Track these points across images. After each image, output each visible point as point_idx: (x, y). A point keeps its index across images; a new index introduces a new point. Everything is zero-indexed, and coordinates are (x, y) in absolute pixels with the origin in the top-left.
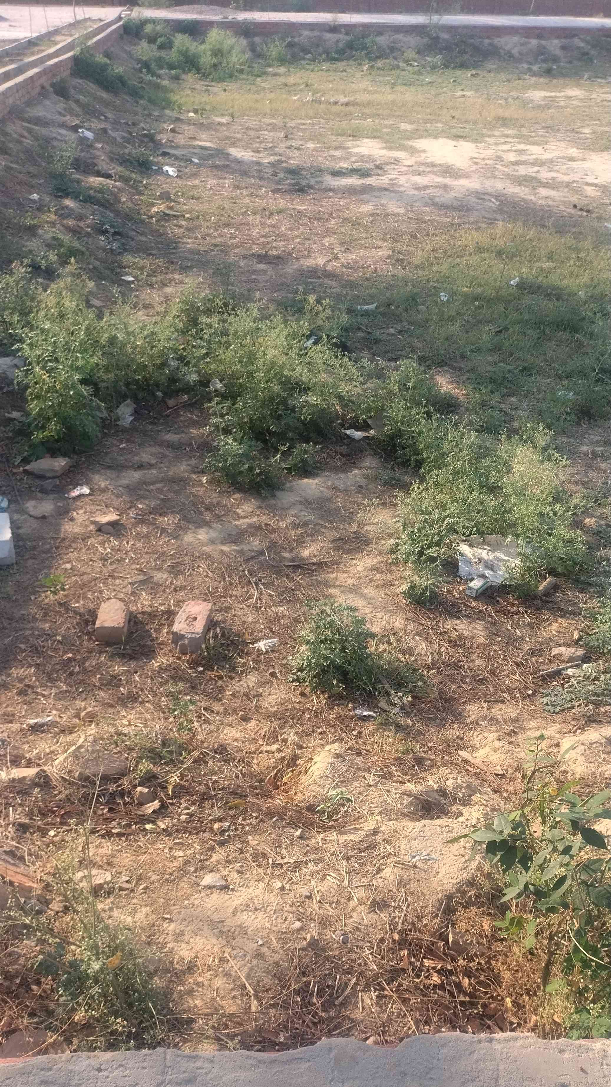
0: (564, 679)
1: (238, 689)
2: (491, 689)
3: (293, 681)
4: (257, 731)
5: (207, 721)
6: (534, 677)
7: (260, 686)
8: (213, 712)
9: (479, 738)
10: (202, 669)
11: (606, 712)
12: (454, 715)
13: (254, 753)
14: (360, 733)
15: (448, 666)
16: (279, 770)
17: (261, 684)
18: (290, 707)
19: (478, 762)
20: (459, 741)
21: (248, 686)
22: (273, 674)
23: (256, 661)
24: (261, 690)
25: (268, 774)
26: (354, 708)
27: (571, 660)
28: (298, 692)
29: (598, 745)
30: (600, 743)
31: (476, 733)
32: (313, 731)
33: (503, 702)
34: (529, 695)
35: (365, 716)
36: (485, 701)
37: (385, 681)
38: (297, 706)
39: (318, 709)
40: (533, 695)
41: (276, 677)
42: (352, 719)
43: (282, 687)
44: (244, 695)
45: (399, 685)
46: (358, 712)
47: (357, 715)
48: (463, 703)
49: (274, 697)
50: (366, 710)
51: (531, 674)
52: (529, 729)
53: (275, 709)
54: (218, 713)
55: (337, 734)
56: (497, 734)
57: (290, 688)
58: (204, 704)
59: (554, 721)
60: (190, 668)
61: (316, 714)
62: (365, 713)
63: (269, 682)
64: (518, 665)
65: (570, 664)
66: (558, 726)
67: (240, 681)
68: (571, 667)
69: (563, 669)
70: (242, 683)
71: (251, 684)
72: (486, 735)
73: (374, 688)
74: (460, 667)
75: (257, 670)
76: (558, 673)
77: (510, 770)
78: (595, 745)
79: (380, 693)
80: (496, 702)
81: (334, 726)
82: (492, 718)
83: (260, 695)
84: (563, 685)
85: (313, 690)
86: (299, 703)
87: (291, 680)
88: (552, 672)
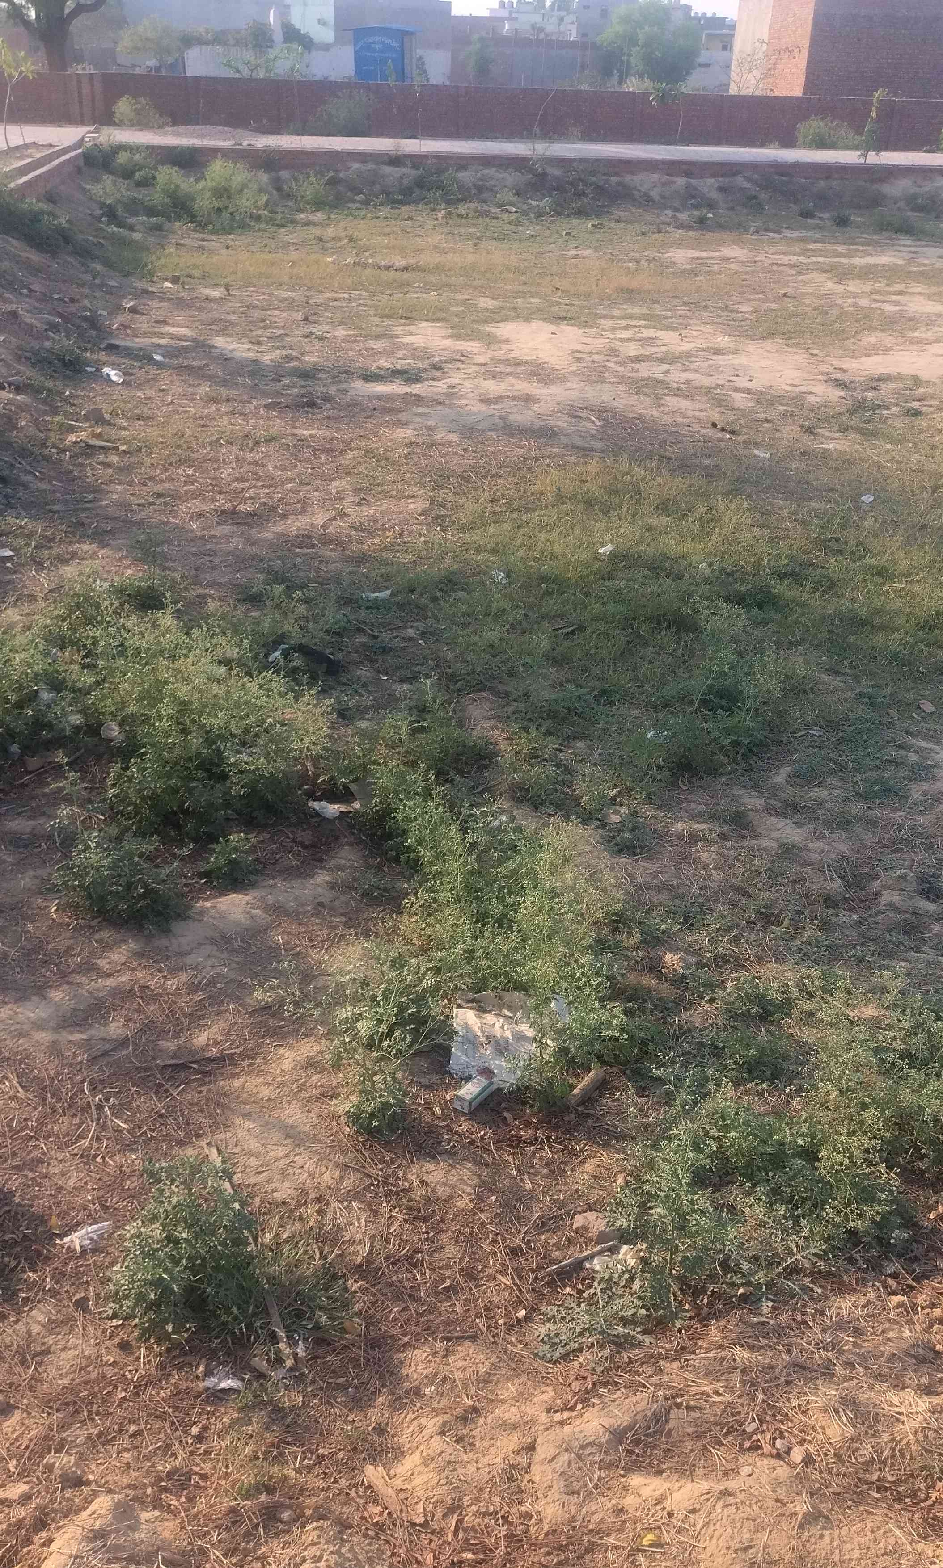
0: (584, 1279)
1: (8, 1340)
2: (460, 1310)
4: (17, 1439)
6: (536, 1278)
7: (51, 1332)
9: (411, 1429)
11: (631, 1361)
12: (382, 1377)
14: (205, 1428)
15: (394, 1263)
17: (52, 1326)
18: (94, 1375)
19: (386, 1492)
20: (375, 1437)
21: (29, 1333)
22: (81, 1304)
23: (59, 1276)
24: (50, 1340)
26: (208, 1373)
27: (602, 1238)
28: (116, 1341)
29: (593, 1450)
30: (600, 1445)
31: (411, 1416)
32: (120, 1431)
33: (474, 1338)
34: (519, 1321)
35: (223, 1391)
36: (444, 1339)
37: (274, 1311)
38: (109, 1371)
39: (143, 1377)
40: (527, 1318)
41: (86, 1310)
42: (196, 1397)
43: (91, 1329)
44: (17, 1353)
45: (297, 1316)
46: (211, 1382)
47: (208, 1389)
48: (405, 1345)
49: (71, 1354)
50: (227, 1376)
51: (533, 1272)
52: (503, 1402)
53: (66, 1381)
55: (162, 1436)
56: (440, 1420)
57: (104, 1331)
59: (546, 1381)
61: (139, 1388)
62: (223, 1385)
63: (68, 1322)
64: (515, 1252)
65: (598, 1248)
66: (548, 1395)
67: (18, 1321)
68: (600, 1253)
69: (586, 1258)
70: (18, 1326)
71: (36, 1329)
72: (423, 1421)
73: (250, 1326)
74: (415, 1266)
75: (54, 1293)
76: (579, 1265)
77: (439, 1515)
78: (587, 1451)
79: (257, 1337)
80: (461, 1339)
81: (162, 1417)
82: (445, 1379)
83: (47, 1352)
84: (580, 1292)
85: (143, 1335)
86: (114, 1364)
87: (110, 1312)
88: (569, 1265)
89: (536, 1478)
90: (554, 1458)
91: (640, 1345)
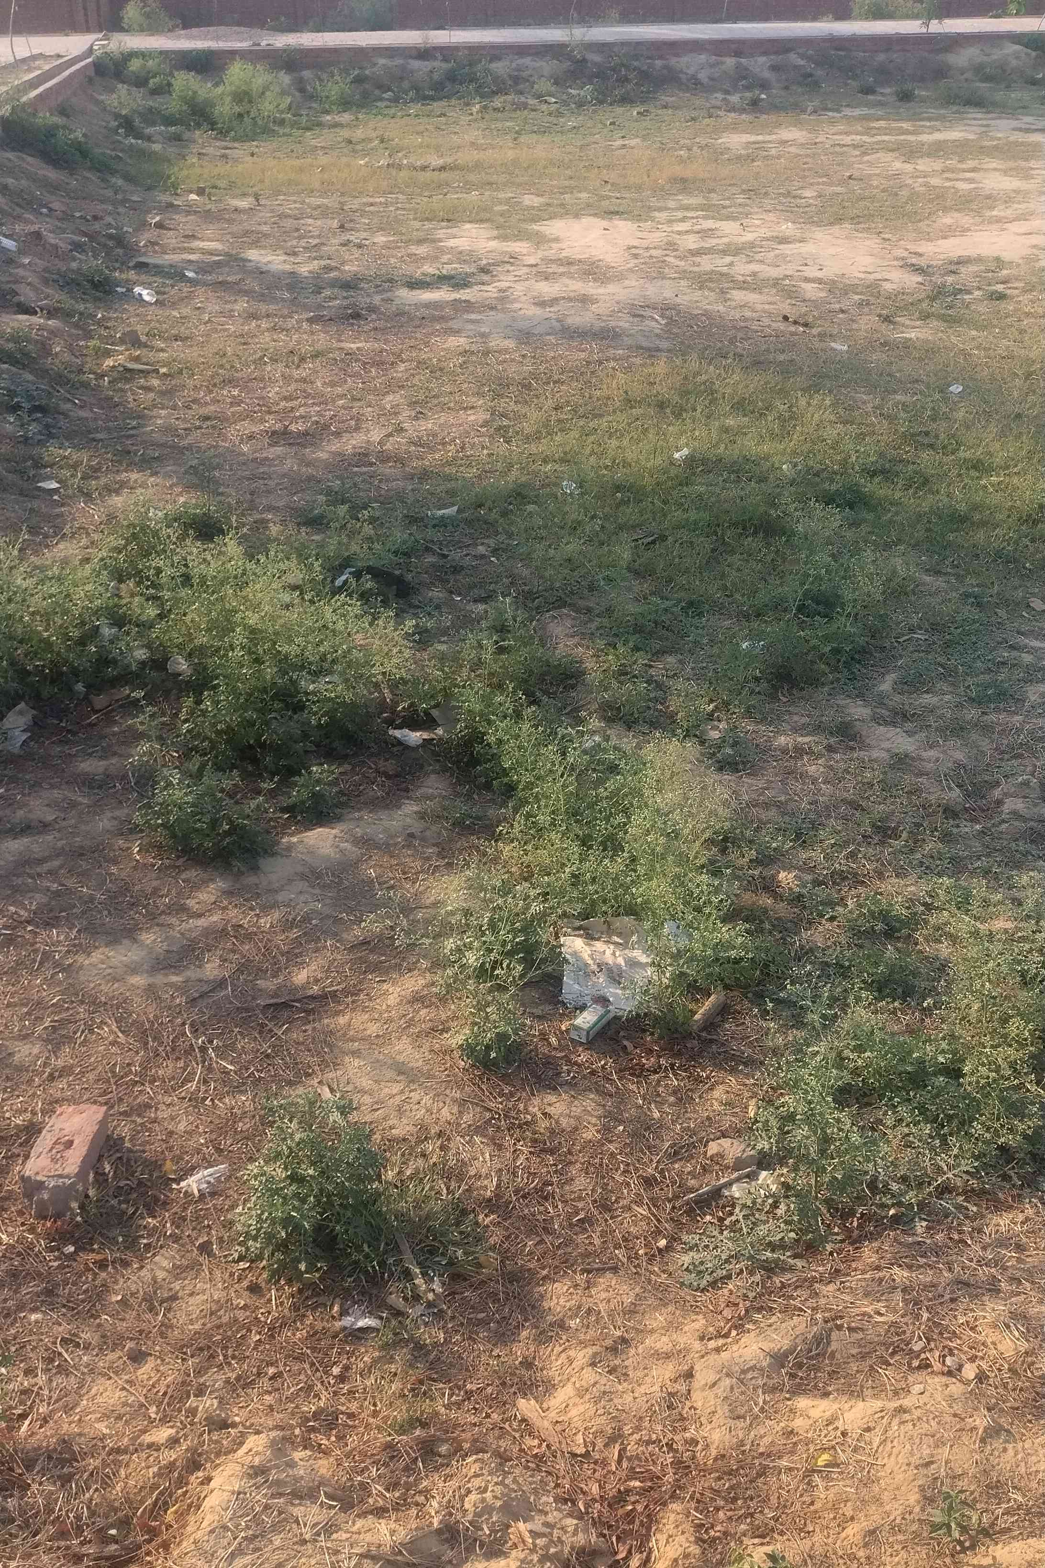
0: (724, 1207)
1: (133, 1288)
2: (597, 1241)
3: (241, 1258)
4: (153, 1386)
5: (63, 1370)
6: (674, 1208)
7: (177, 1277)
8: (77, 1345)
9: (559, 1362)
10: (72, 1249)
11: (783, 1286)
12: (523, 1310)
13: (125, 1451)
14: (346, 1368)
15: (524, 1197)
16: (161, 1493)
17: (178, 1272)
18: (225, 1319)
19: (543, 1424)
20: (523, 1371)
21: (154, 1279)
22: (205, 1248)
23: (179, 1221)
24: (177, 1286)
25: (142, 1502)
26: (344, 1313)
27: (739, 1164)
28: (245, 1284)
29: (755, 1374)
30: (762, 1369)
31: (558, 1349)
32: (259, 1374)
33: (615, 1269)
34: (660, 1250)
35: (361, 1329)
36: (583, 1271)
37: (405, 1246)
38: (241, 1315)
39: (277, 1319)
40: (668, 1248)
41: (210, 1254)
42: (334, 1337)
43: (218, 1273)
44: (144, 1299)
45: (430, 1252)
46: (347, 1321)
47: (345, 1328)
48: (544, 1279)
49: (201, 1298)
50: (363, 1315)
51: (670, 1201)
52: (652, 1331)
53: (197, 1326)
54: (87, 1347)
55: (302, 1377)
56: (590, 1351)
57: (232, 1275)
58: (63, 1330)
59: (695, 1309)
60: (51, 1250)
61: (273, 1331)
62: (361, 1324)
63: (194, 1267)
64: (649, 1182)
65: (736, 1175)
66: (700, 1323)
67: (142, 1267)
68: (738, 1180)
69: (725, 1186)
70: (143, 1273)
71: (161, 1275)
72: (572, 1353)
73: (383, 1264)
74: (546, 1198)
75: (176, 1239)
76: (717, 1193)
77: (600, 1443)
78: (749, 1376)
79: (392, 1275)
80: (601, 1271)
81: (301, 1358)
82: (590, 1311)
83: (174, 1298)
84: (722, 1220)
85: (272, 1277)
86: (245, 1307)
87: (236, 1255)
88: (707, 1193)
89: (699, 1405)
90: (714, 1384)
91: (791, 1269)
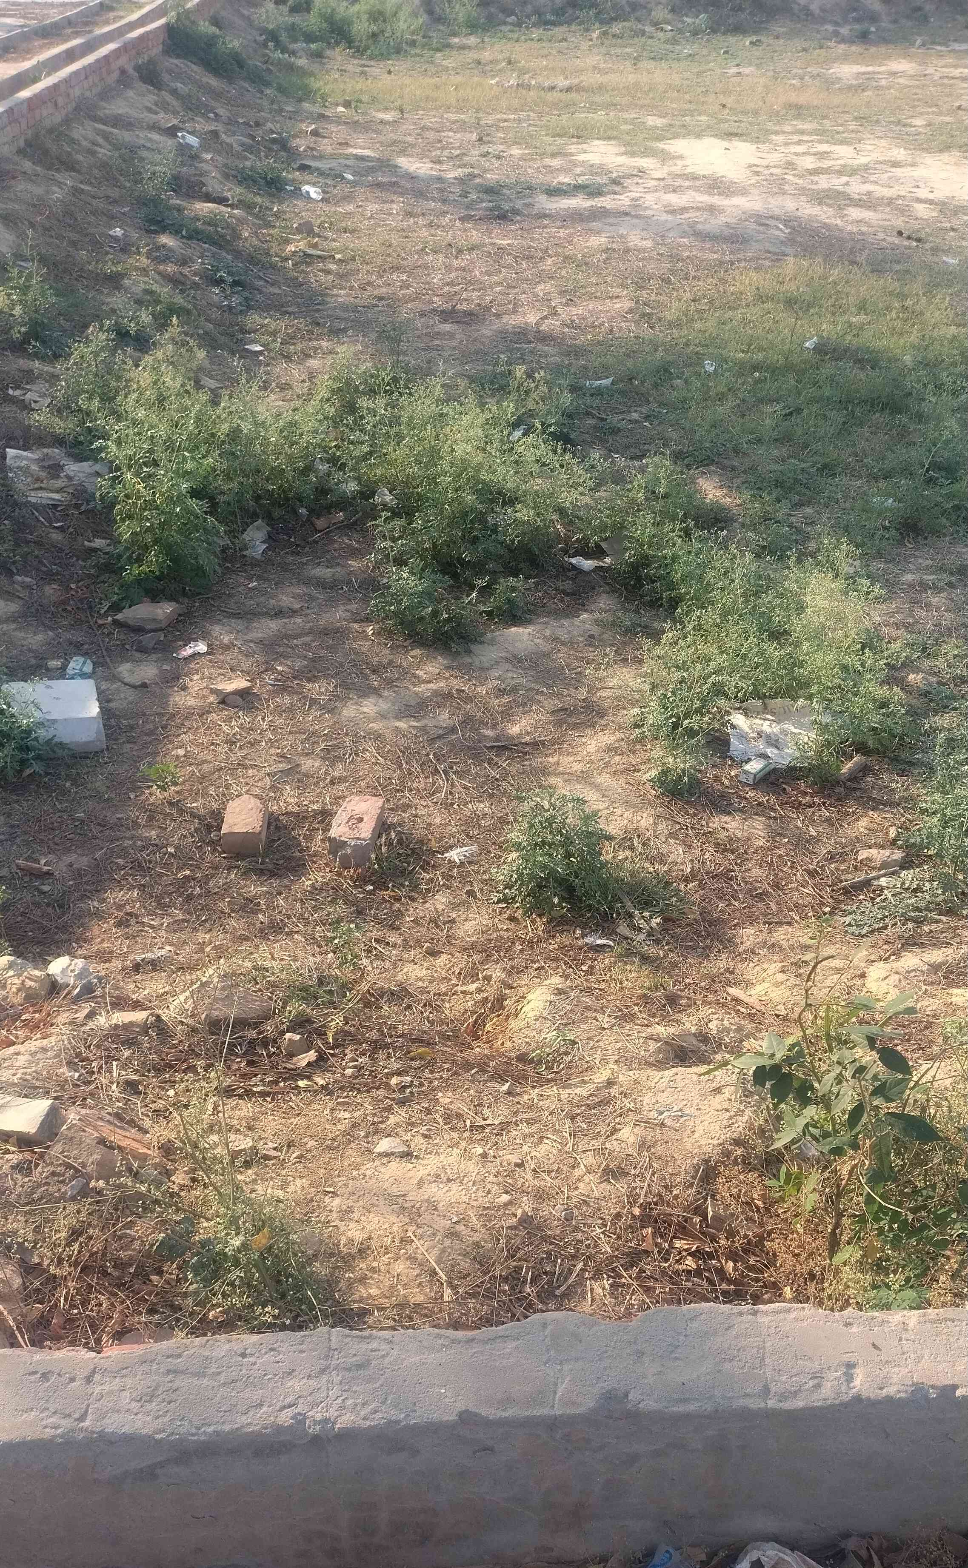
0: (874, 891)
1: (421, 914)
2: (773, 907)
3: (499, 901)
5: (380, 957)
6: (833, 890)
7: (453, 909)
8: (388, 944)
9: (755, 971)
10: (371, 888)
11: (931, 931)
12: (721, 942)
13: (446, 994)
14: (592, 967)
15: (713, 878)
16: (479, 1016)
17: (455, 906)
18: (494, 936)
20: (728, 975)
21: (436, 910)
22: (470, 893)
23: (448, 877)
24: (454, 914)
25: (465, 1021)
26: (583, 936)
27: (884, 865)
28: (506, 916)
29: (917, 974)
30: (921, 972)
31: (751, 965)
32: (526, 967)
33: (790, 924)
34: (825, 914)
35: (598, 945)
36: (765, 923)
37: (626, 900)
38: (505, 935)
39: (534, 937)
40: (831, 913)
41: (475, 897)
42: (580, 949)
43: (483, 910)
44: (431, 921)
45: (646, 904)
46: (589, 940)
47: (587, 944)
48: (735, 925)
49: (473, 923)
50: (599, 938)
51: (829, 886)
53: (474, 938)
54: (395, 946)
55: (560, 970)
56: (780, 965)
57: (494, 911)
58: (375, 934)
59: (859, 947)
60: (356, 887)
61: (531, 945)
62: (599, 942)
63: (464, 903)
64: (812, 874)
65: (883, 872)
66: (864, 953)
67: (424, 903)
68: (884, 875)
69: (874, 878)
70: (427, 905)
71: (441, 907)
72: (765, 966)
73: (611, 908)
74: (730, 879)
75: (448, 888)
76: (867, 883)
78: (912, 974)
79: (619, 914)
80: (780, 924)
81: (556, 960)
82: (773, 945)
83: (453, 921)
84: (872, 899)
85: (527, 912)
86: (507, 930)
87: (496, 900)
88: (859, 882)
89: (874, 990)
90: (886, 978)
91: (937, 922)
